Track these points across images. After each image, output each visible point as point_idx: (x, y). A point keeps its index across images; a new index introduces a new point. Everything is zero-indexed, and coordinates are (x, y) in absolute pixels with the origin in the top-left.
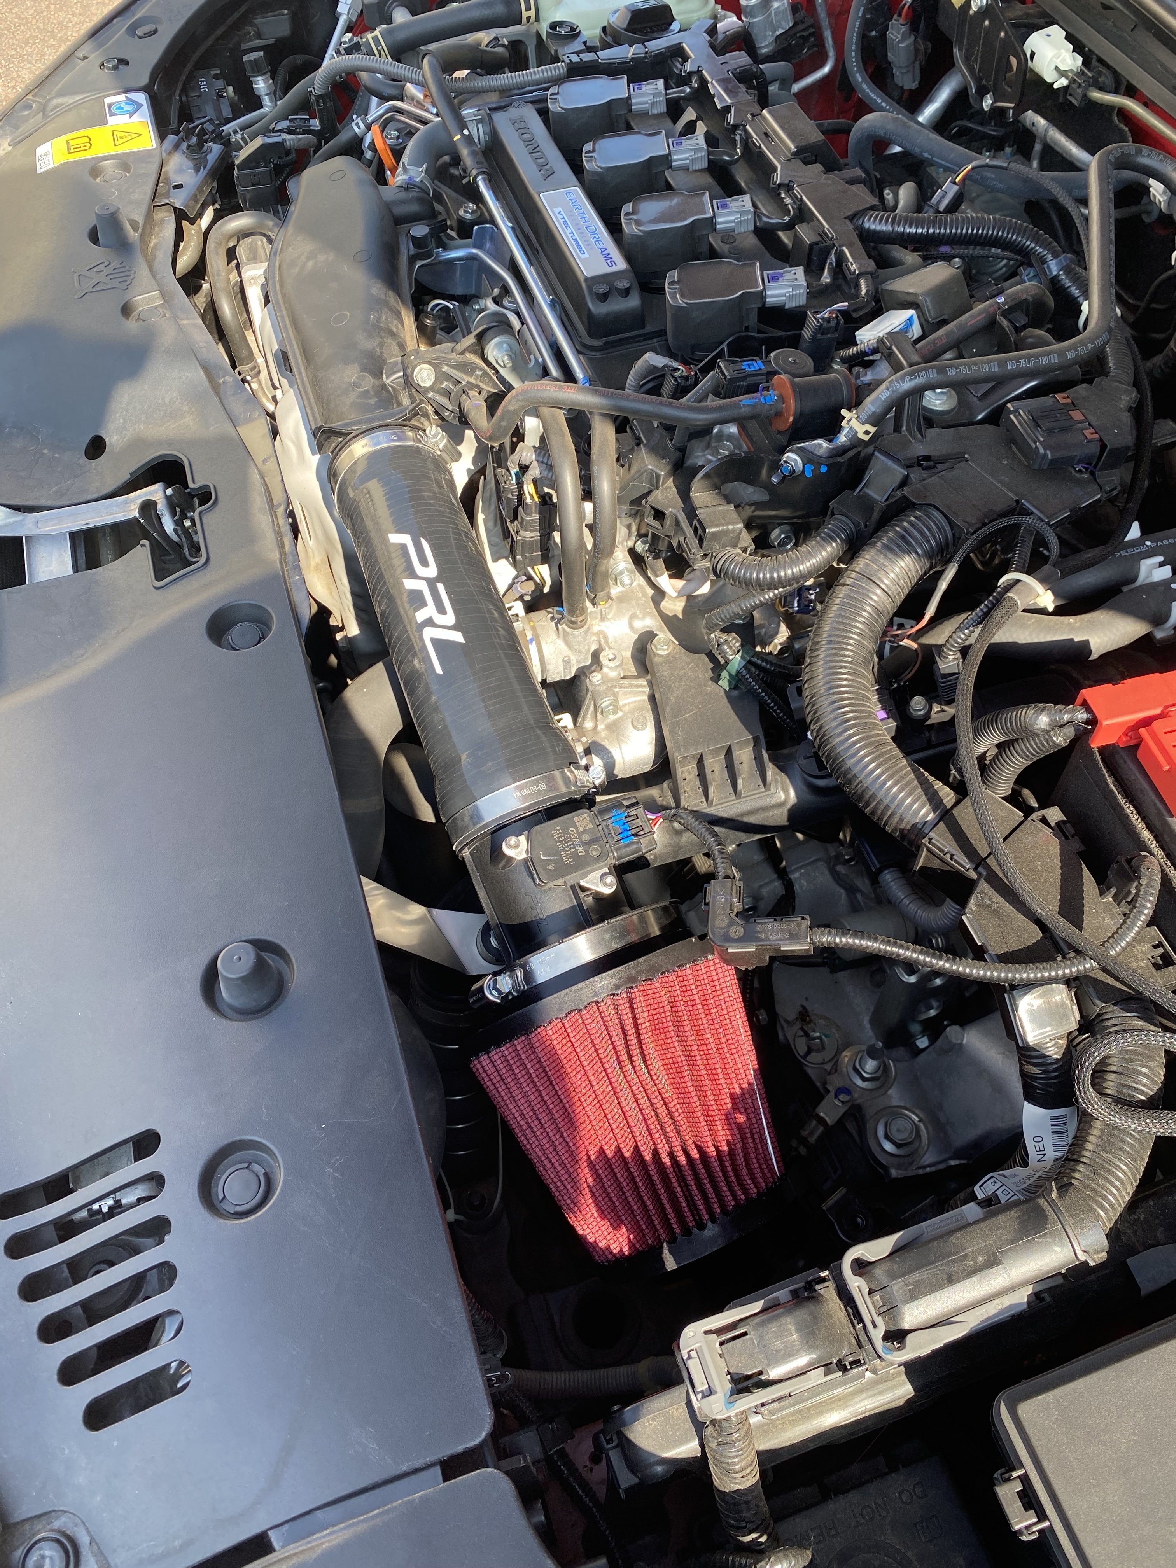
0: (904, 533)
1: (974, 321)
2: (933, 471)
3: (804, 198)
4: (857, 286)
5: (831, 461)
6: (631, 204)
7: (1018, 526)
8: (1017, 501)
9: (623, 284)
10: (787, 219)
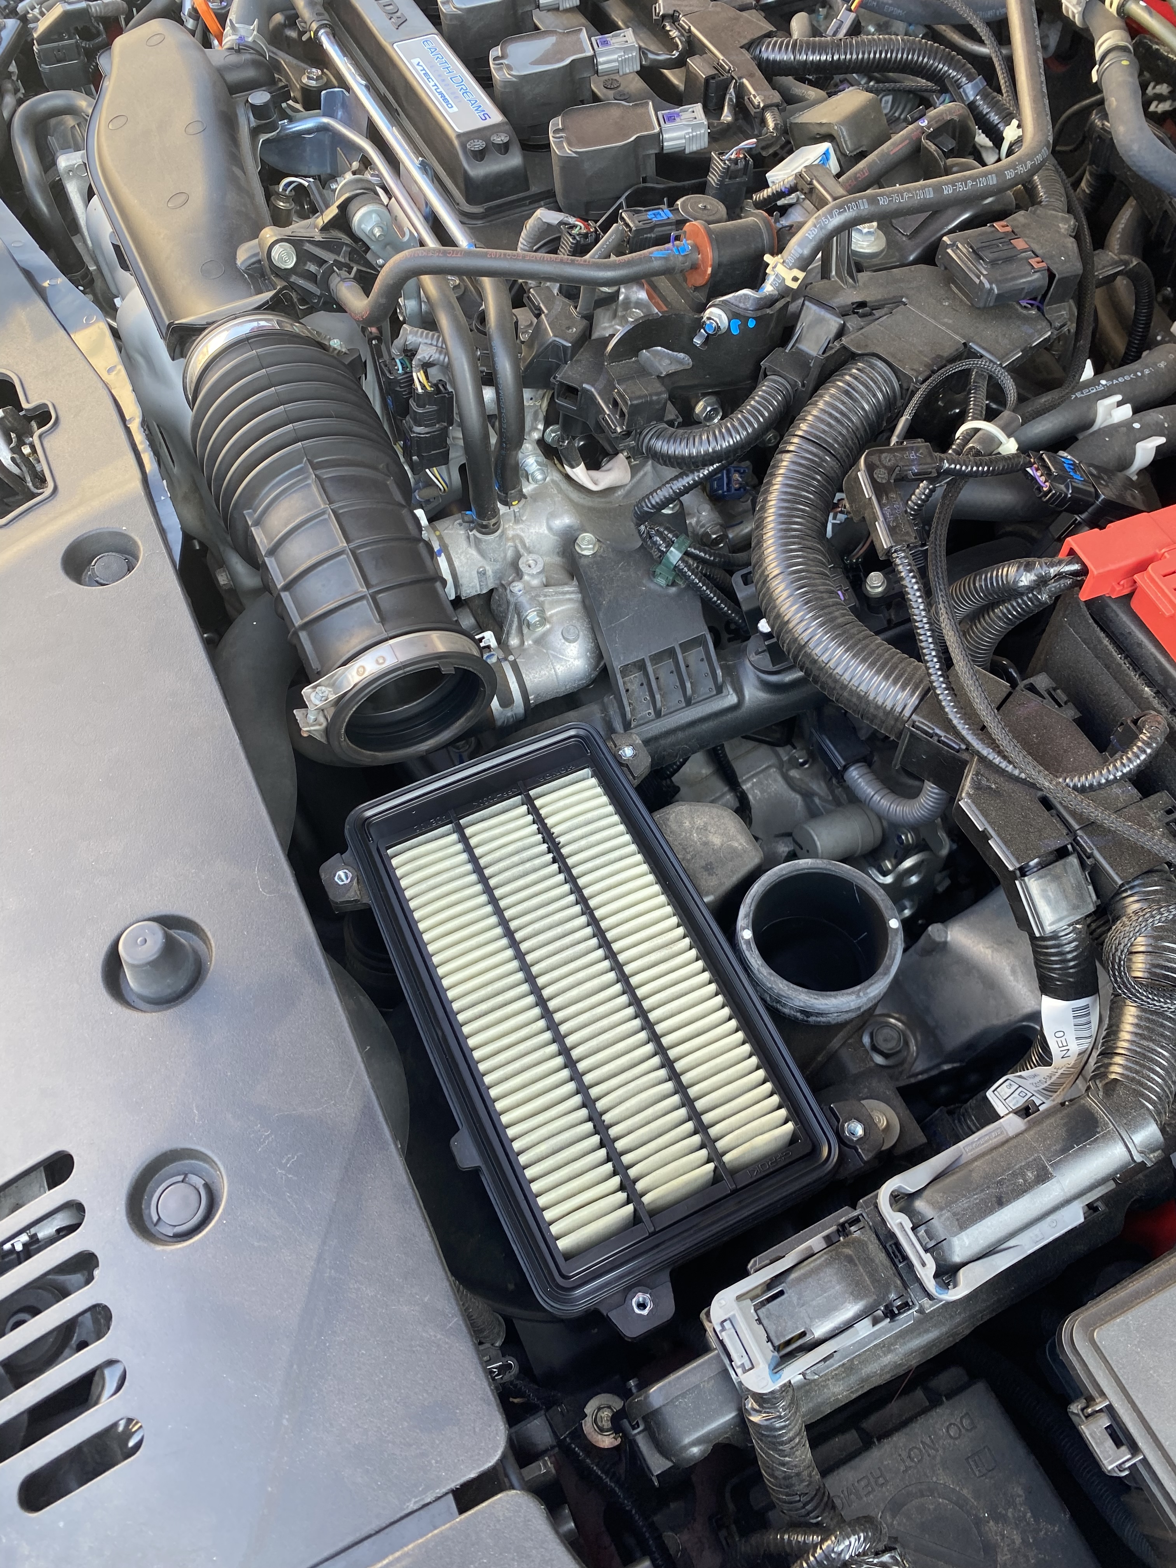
0: (847, 388)
1: (897, 149)
2: (870, 318)
3: (693, 29)
4: (763, 122)
5: (759, 313)
6: (499, 47)
7: (966, 373)
8: (965, 344)
9: (500, 138)
10: (676, 54)
